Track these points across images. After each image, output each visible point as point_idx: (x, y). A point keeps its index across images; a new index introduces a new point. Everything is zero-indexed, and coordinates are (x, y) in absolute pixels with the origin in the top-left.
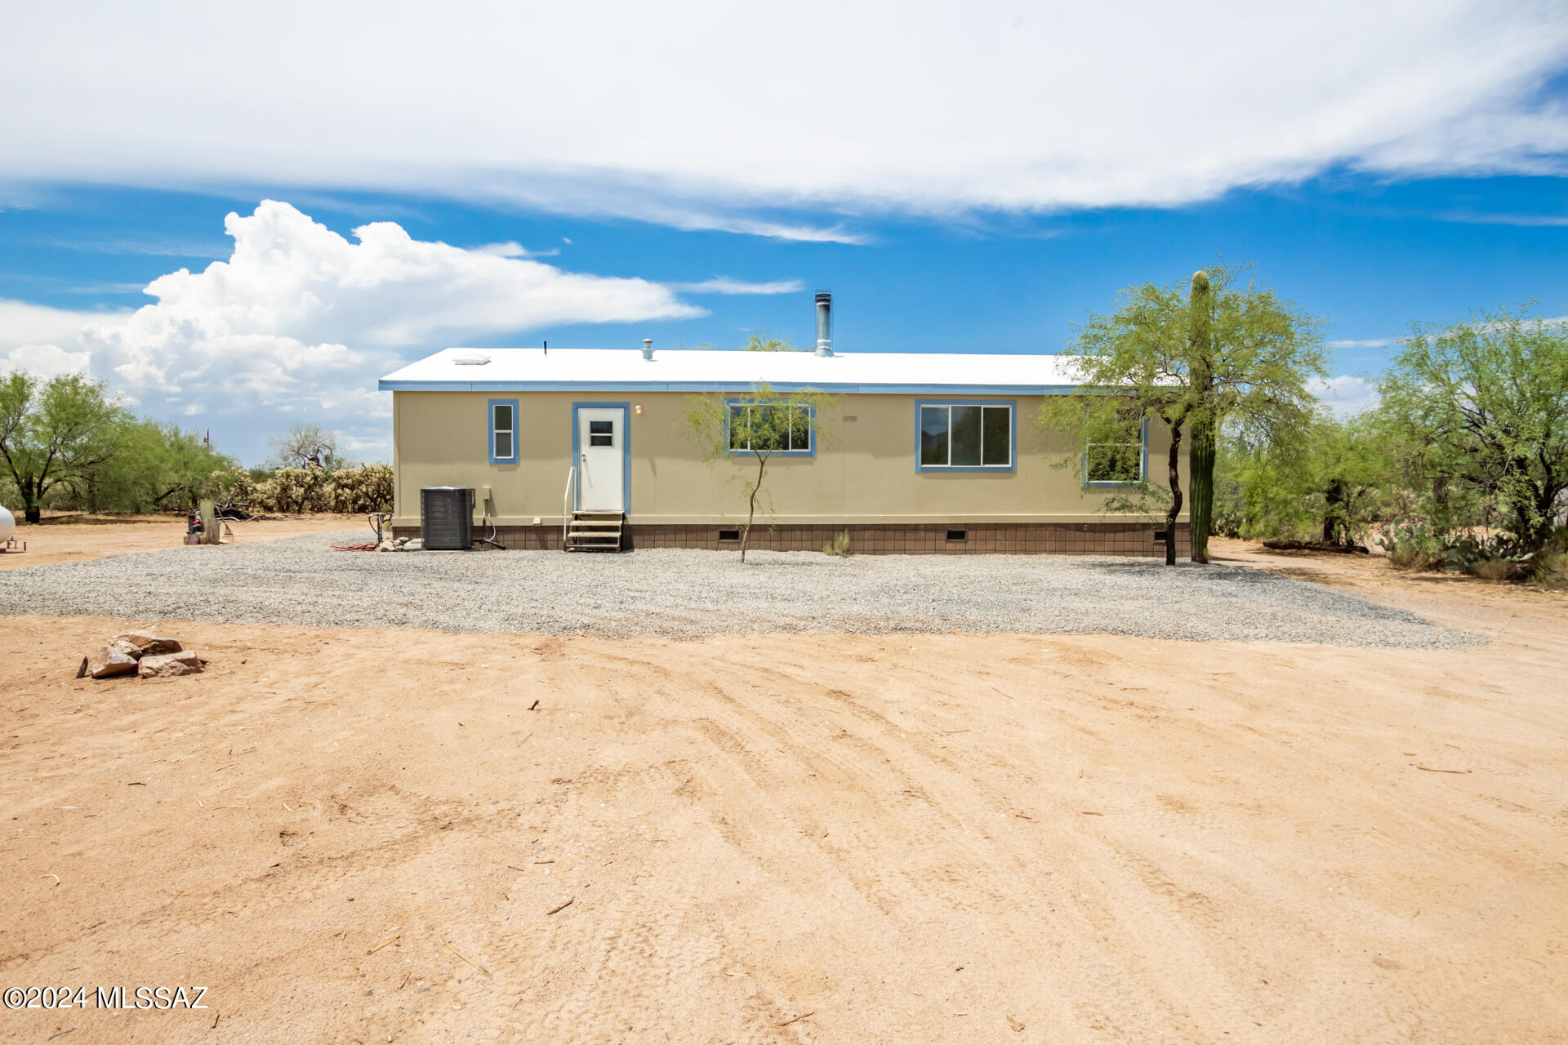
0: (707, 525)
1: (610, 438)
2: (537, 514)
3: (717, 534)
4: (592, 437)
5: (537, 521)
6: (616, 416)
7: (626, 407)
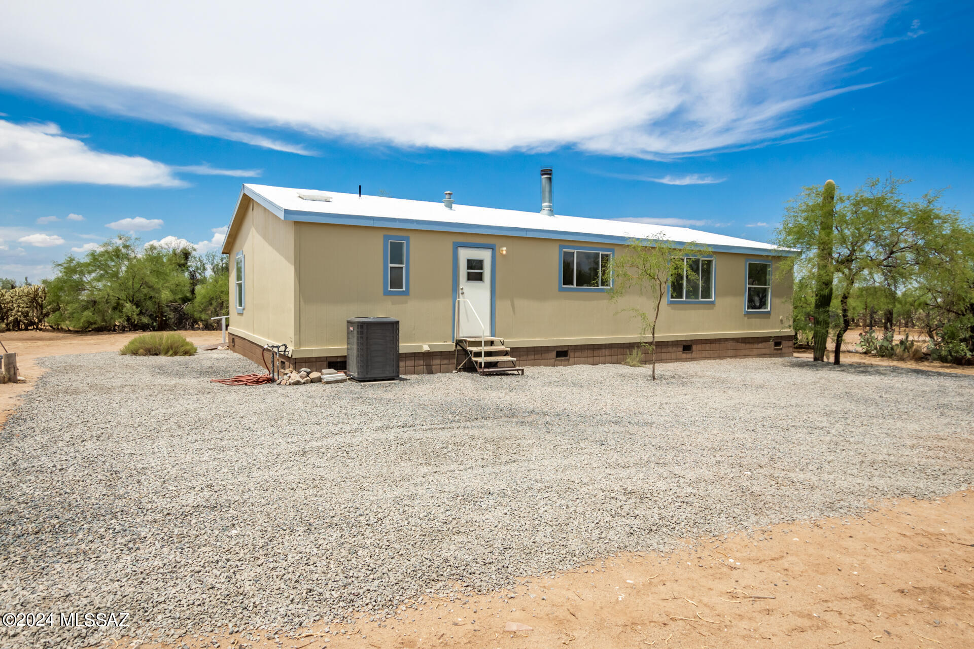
0: (548, 347)
1: (481, 274)
2: (425, 341)
3: (554, 354)
4: (469, 273)
5: (426, 348)
6: (485, 255)
7: (492, 248)
